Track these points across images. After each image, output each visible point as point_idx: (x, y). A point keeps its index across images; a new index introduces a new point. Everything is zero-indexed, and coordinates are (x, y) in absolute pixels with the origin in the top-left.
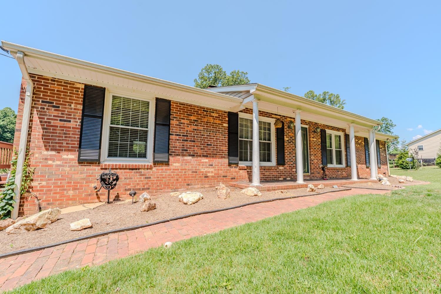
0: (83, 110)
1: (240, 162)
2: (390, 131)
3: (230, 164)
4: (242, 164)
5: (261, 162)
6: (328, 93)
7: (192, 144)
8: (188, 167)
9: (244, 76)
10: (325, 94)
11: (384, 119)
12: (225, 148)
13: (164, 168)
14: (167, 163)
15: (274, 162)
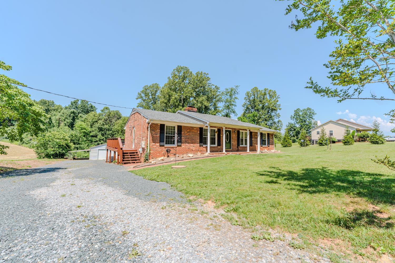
0: (160, 131)
1: (203, 145)
2: (312, 118)
3: (200, 146)
4: (204, 146)
5: (211, 145)
6: (267, 89)
7: (188, 139)
8: (187, 147)
9: (206, 76)
10: (265, 90)
11: (309, 109)
12: (198, 140)
13: (180, 147)
14: (181, 146)
15: (216, 145)
